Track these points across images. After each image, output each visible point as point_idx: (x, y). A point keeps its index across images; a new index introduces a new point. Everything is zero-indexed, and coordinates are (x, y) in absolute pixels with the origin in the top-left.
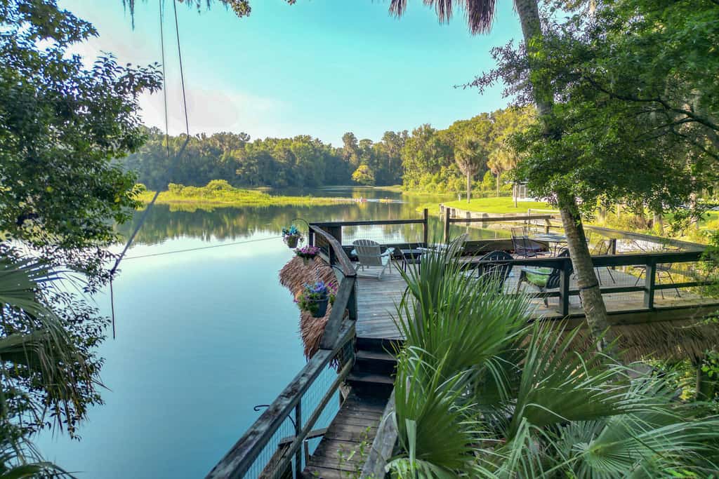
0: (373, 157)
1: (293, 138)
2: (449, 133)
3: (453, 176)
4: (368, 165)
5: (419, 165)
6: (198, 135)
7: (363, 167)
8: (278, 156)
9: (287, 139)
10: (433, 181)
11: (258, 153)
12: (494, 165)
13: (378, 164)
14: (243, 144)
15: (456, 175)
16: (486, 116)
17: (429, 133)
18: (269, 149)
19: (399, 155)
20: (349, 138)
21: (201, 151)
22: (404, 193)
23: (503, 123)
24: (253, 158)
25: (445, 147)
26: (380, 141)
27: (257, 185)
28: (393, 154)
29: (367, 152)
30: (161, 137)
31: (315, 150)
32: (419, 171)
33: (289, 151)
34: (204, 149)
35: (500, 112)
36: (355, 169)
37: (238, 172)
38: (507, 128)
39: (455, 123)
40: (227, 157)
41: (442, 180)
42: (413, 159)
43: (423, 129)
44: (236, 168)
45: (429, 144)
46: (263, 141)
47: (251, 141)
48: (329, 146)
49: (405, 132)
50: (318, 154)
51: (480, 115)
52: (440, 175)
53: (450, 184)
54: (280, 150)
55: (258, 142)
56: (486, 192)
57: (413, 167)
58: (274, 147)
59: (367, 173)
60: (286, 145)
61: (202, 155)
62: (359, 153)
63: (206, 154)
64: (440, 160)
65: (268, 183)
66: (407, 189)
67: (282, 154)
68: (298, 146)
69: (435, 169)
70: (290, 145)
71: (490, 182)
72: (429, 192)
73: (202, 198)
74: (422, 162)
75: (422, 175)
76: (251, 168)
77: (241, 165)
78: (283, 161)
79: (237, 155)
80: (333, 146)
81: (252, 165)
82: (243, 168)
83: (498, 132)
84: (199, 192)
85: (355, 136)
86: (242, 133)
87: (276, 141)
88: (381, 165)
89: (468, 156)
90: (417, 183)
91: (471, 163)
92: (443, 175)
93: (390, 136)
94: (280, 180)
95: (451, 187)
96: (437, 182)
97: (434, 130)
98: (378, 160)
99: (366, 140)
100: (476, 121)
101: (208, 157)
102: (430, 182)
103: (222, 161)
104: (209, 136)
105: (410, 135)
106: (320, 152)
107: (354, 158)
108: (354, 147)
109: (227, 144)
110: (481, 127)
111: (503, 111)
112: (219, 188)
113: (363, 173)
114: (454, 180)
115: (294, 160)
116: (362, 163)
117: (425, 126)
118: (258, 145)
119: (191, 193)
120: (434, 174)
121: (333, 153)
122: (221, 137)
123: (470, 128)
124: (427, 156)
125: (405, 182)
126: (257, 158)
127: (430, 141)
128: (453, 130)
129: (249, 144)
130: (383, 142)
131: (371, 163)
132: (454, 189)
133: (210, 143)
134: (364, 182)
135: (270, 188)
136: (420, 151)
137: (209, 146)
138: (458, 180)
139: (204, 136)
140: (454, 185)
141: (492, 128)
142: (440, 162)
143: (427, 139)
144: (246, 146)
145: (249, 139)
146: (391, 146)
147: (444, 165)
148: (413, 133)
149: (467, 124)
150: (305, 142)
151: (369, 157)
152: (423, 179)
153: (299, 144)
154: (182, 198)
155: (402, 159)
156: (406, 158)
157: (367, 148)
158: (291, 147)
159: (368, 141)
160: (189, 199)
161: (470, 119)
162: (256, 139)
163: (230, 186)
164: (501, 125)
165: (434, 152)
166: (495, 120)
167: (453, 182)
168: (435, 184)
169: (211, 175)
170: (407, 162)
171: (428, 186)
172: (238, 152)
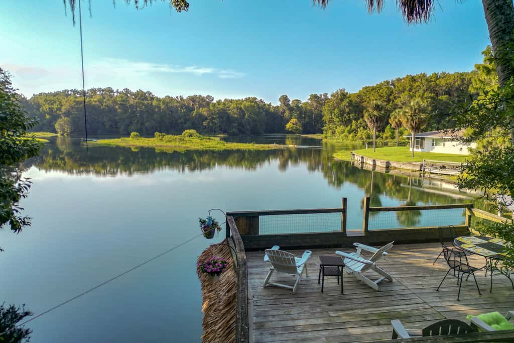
0: (301, 113)
1: (244, 99)
2: (359, 96)
3: (362, 128)
4: (297, 118)
5: (336, 120)
6: (177, 97)
7: (294, 120)
8: (233, 112)
9: (239, 100)
10: (346, 131)
11: (219, 110)
12: (394, 122)
13: (305, 118)
14: (208, 104)
15: (364, 128)
16: (388, 83)
17: (344, 95)
18: (227, 108)
19: (321, 111)
20: (284, 99)
21: (179, 109)
22: (324, 140)
23: (401, 88)
24: (215, 114)
25: (355, 106)
26: (307, 101)
27: (217, 133)
28: (316, 110)
29: (297, 109)
30: (152, 99)
31: (259, 108)
32: (335, 124)
33: (241, 108)
34: (182, 108)
35: (399, 80)
36: (288, 121)
37: (205, 123)
38: (404, 92)
39: (363, 88)
40: (197, 113)
41: (352, 131)
42: (331, 115)
43: (339, 93)
44: (203, 120)
45: (344, 104)
46: (223, 101)
47: (214, 101)
48: (270, 105)
49: (326, 95)
50: (261, 110)
51: (383, 82)
52: (351, 127)
53: (359, 134)
54: (234, 108)
55: (219, 102)
56: (387, 140)
57: (331, 121)
58: (230, 105)
59: (296, 124)
60: (239, 104)
61: (180, 112)
62: (291, 109)
63: (183, 111)
64: (352, 116)
65: (225, 132)
66: (326, 137)
67: (235, 111)
68: (247, 105)
69: (347, 123)
70: (241, 104)
71: (390, 133)
72: (343, 140)
73: (177, 144)
74: (337, 117)
75: (338, 127)
76: (214, 121)
77: (206, 119)
78: (236, 116)
79: (204, 111)
80: (272, 104)
81: (214, 119)
82: (208, 121)
83: (397, 95)
84: (176, 139)
85: (288, 97)
86: (208, 96)
87: (231, 101)
88: (307, 118)
89: (375, 116)
90: (333, 133)
91: (377, 121)
92: (353, 127)
93: (315, 97)
94: (234, 130)
95: (360, 137)
96: (350, 132)
97: (347, 93)
98: (305, 115)
99: (297, 100)
100: (380, 87)
101: (184, 112)
102: (344, 132)
103: (193, 115)
104: (185, 98)
105: (329, 96)
106: (263, 109)
107: (287, 114)
108: (288, 105)
109: (197, 103)
110: (384, 91)
111: (401, 79)
112: (190, 136)
113: (294, 124)
114: (362, 131)
115: (244, 115)
116: (293, 117)
117: (341, 90)
118: (219, 104)
119: (171, 139)
120: (347, 127)
121: (272, 110)
122: (193, 99)
123: (375, 92)
124: (342, 113)
125: (324, 132)
126: (218, 113)
127: (345, 101)
128: (362, 94)
129: (212, 103)
130: (309, 101)
131: (299, 118)
132: (362, 138)
133: (185, 102)
134: (294, 131)
135: (226, 135)
136: (336, 109)
137: (185, 105)
138: (365, 131)
139: (181, 98)
140: (362, 135)
141: (392, 92)
142: (351, 117)
143: (342, 100)
144: (211, 105)
145: (213, 100)
146: (315, 104)
147: (355, 119)
148: (332, 96)
149: (373, 89)
150: (252, 102)
151: (298, 113)
152: (339, 130)
153: (247, 104)
154: (163, 143)
155: (322, 114)
156: (326, 114)
157: (297, 106)
158: (242, 106)
159: (298, 101)
160: (168, 144)
161: (375, 85)
162: (218, 100)
163: (198, 134)
164: (399, 90)
165: (347, 110)
166: (395, 86)
167: (361, 133)
168: (347, 134)
169: (186, 125)
170: (326, 117)
171: (342, 135)
172: (205, 109)
